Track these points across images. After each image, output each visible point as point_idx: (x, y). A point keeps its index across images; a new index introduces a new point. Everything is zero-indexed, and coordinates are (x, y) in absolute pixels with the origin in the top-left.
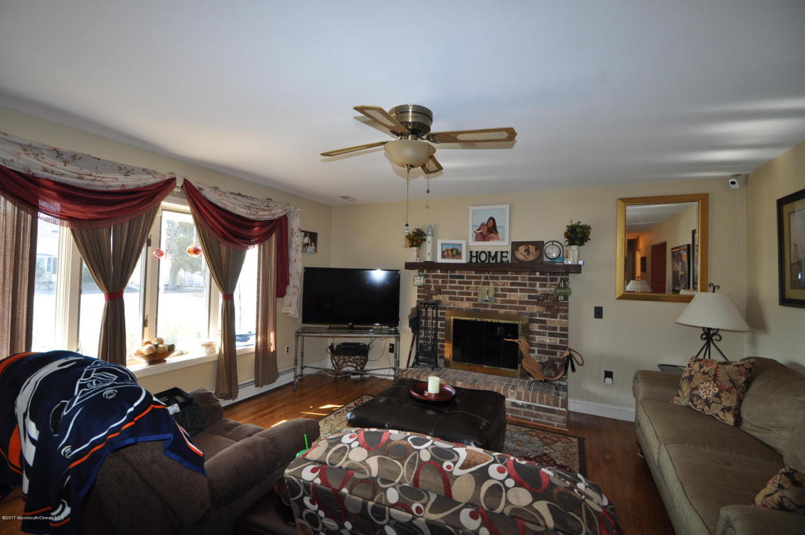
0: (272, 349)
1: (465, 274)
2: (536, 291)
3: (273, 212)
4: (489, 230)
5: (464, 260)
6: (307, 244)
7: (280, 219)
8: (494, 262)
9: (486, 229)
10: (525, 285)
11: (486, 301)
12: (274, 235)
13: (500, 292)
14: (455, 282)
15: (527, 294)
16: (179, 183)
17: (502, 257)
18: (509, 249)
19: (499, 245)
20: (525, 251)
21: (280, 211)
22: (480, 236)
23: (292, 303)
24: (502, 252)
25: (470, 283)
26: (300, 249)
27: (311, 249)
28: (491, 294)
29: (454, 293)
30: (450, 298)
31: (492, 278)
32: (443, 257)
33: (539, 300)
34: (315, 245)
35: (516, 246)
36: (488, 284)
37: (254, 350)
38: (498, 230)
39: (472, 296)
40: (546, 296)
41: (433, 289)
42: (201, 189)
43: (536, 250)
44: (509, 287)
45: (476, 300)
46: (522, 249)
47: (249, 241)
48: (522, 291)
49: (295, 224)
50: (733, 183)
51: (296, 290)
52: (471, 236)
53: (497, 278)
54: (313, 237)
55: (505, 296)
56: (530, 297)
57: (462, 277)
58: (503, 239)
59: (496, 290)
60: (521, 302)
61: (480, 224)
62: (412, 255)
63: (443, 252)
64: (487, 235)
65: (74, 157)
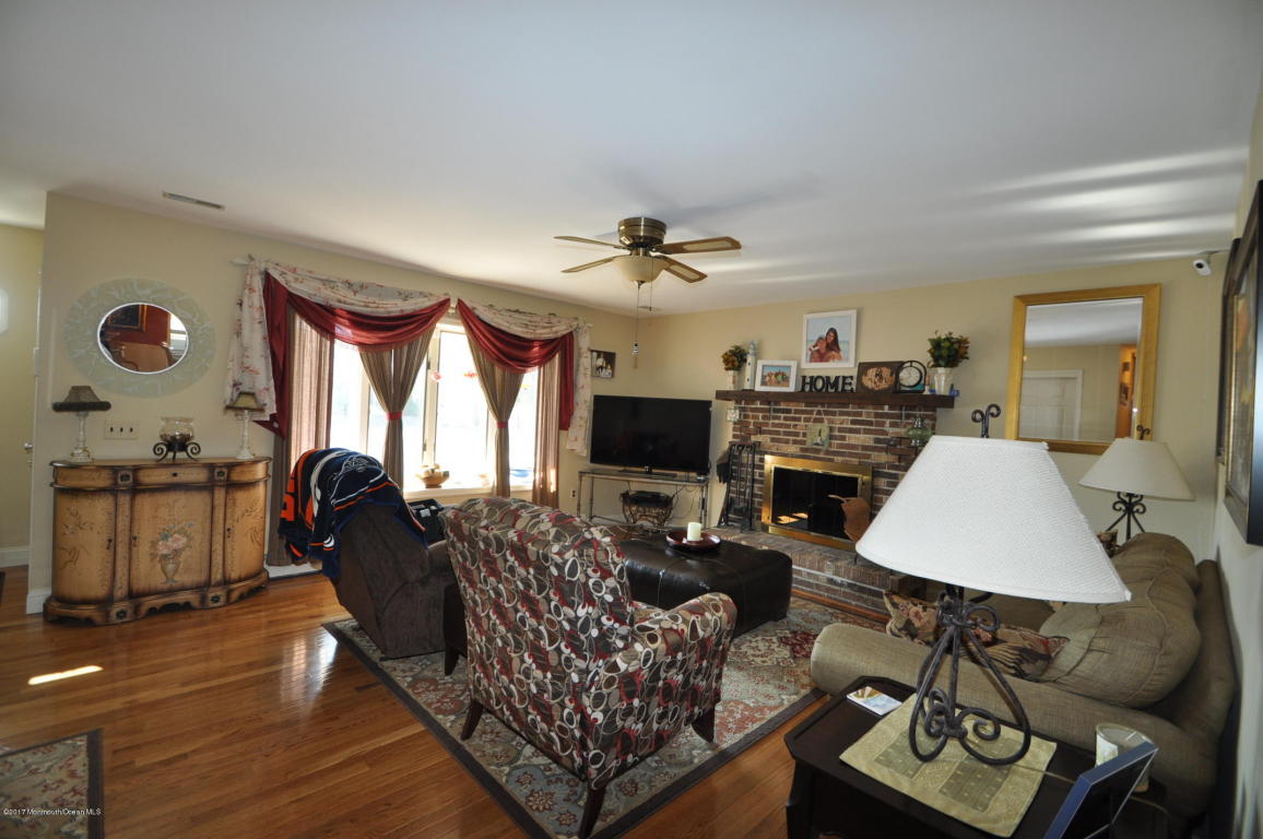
0: (553, 488)
1: (792, 407)
2: (885, 433)
3: (554, 329)
4: (829, 346)
5: (791, 388)
6: (602, 367)
7: (564, 336)
8: (833, 390)
9: (824, 345)
10: (870, 423)
11: (817, 444)
12: (557, 356)
13: (836, 433)
14: (779, 418)
15: (872, 436)
16: (453, 304)
17: (844, 384)
18: (854, 373)
19: (841, 367)
20: (877, 375)
21: (564, 327)
22: (816, 355)
23: (578, 439)
24: (844, 378)
25: (799, 419)
26: (589, 372)
27: (606, 373)
28: (825, 434)
29: (778, 433)
30: (773, 440)
31: (827, 413)
32: (764, 383)
33: (890, 446)
34: (613, 368)
35: (864, 368)
36: (821, 421)
37: (531, 488)
38: (841, 346)
39: (800, 438)
40: (900, 440)
41: (751, 427)
42: (475, 308)
43: (891, 375)
44: (850, 426)
45: (804, 443)
46: (872, 372)
47: (526, 364)
48: (867, 432)
49: (584, 342)
50: (1200, 266)
51: (582, 423)
52: (804, 354)
53: (834, 414)
54: (610, 358)
55: (843, 438)
56: (877, 441)
57: (788, 411)
58: (847, 359)
59: (831, 429)
60: (865, 448)
61: (816, 338)
62: (727, 381)
63: (763, 377)
64: (825, 354)
65: (362, 287)
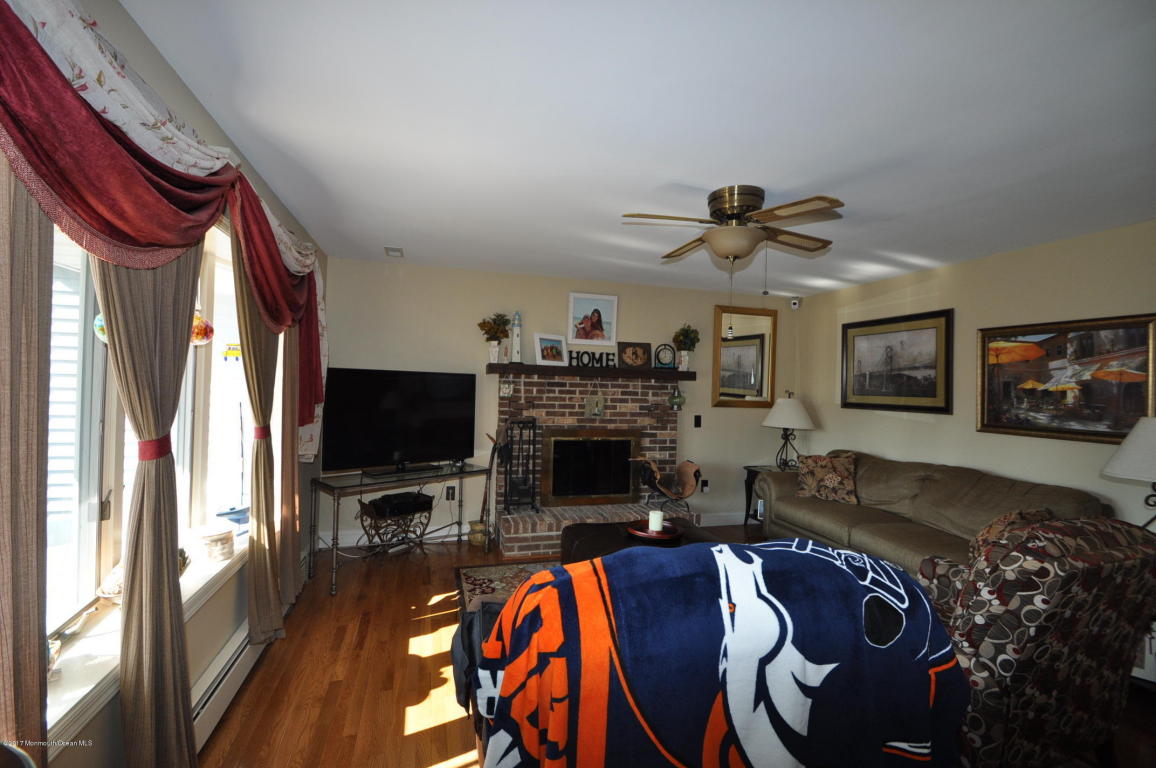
0: (298, 527)
1: (568, 380)
2: (646, 401)
4: (592, 326)
5: (565, 363)
7: (309, 274)
8: (599, 365)
9: (589, 324)
10: (636, 394)
11: (595, 415)
13: (609, 403)
14: (554, 392)
15: (638, 405)
17: (608, 360)
18: (615, 350)
19: (604, 345)
20: (633, 353)
22: (582, 332)
24: (608, 354)
25: (574, 392)
28: (600, 406)
29: (553, 406)
30: (548, 414)
31: (602, 386)
32: (544, 357)
33: (648, 411)
35: (623, 347)
36: (595, 393)
38: (605, 326)
39: (577, 410)
40: (657, 406)
41: (523, 401)
43: (644, 353)
44: (620, 397)
45: (582, 414)
46: (629, 351)
48: (633, 401)
50: (795, 304)
53: (606, 386)
55: (615, 407)
56: (641, 408)
57: (564, 385)
58: (609, 339)
59: (606, 400)
60: (633, 415)
61: (582, 317)
62: (493, 353)
63: (542, 351)
64: (590, 332)
